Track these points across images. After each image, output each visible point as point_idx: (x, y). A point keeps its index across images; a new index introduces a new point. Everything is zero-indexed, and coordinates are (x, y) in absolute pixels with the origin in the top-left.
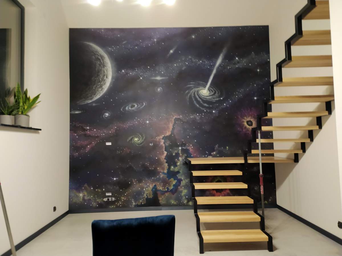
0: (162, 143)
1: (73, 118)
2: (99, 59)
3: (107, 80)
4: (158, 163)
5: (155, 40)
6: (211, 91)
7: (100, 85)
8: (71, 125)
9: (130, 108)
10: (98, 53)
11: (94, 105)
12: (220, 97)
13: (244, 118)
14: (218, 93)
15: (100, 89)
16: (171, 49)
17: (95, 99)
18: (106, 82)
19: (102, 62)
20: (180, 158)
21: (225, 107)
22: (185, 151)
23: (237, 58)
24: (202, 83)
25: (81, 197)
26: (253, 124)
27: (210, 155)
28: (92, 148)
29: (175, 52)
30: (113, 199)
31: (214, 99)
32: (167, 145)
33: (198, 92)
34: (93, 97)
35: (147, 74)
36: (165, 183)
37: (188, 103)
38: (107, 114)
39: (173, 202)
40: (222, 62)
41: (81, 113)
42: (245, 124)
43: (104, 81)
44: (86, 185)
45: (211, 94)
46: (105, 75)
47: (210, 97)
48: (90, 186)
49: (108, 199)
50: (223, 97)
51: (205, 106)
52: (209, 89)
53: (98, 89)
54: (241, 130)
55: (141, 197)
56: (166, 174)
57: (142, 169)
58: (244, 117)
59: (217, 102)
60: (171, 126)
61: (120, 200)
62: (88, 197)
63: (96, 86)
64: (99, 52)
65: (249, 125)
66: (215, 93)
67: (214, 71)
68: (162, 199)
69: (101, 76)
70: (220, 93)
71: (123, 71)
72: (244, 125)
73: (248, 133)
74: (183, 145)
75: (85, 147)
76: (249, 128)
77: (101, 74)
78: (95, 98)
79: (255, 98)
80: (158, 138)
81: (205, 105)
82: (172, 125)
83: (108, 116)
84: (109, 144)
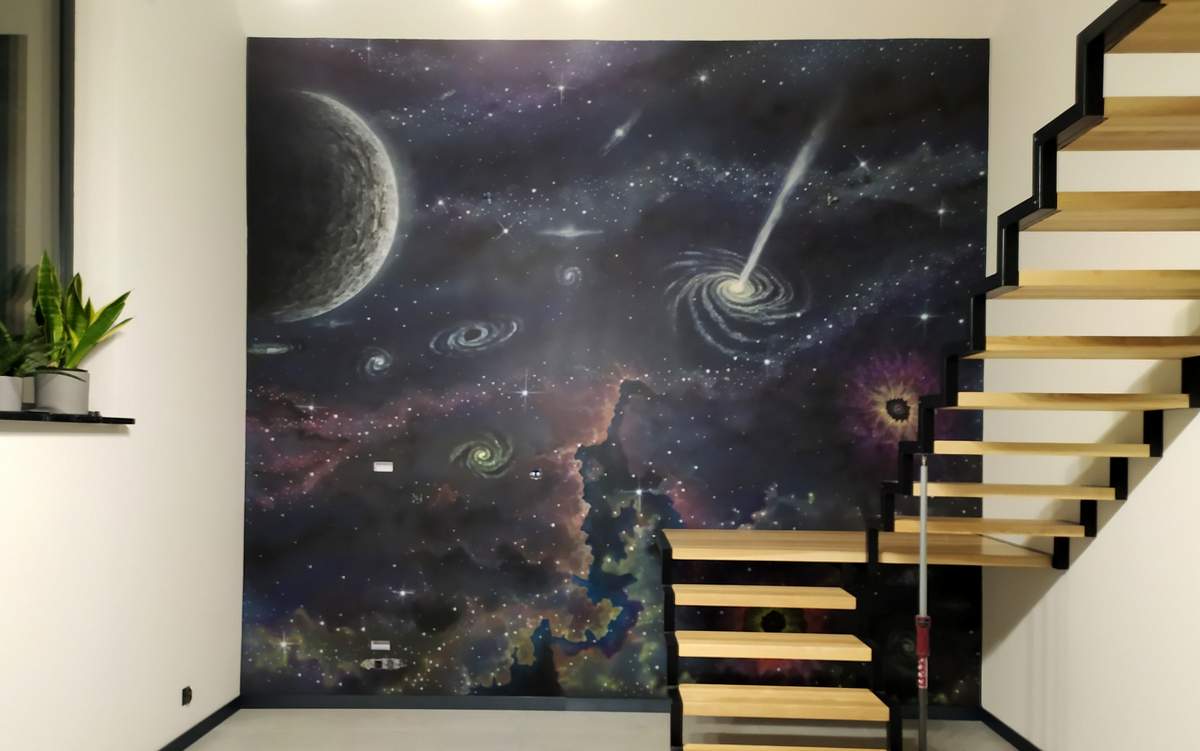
0: (575, 469)
1: (258, 371)
2: (355, 157)
3: (381, 233)
4: (560, 541)
5: (561, 88)
6: (761, 288)
7: (355, 255)
8: (249, 396)
9: (462, 342)
10: (352, 132)
11: (333, 324)
12: (792, 307)
13: (876, 388)
14: (787, 294)
15: (356, 268)
16: (619, 123)
17: (336, 303)
18: (380, 243)
19: (363, 165)
20: (637, 528)
21: (808, 345)
22: (658, 504)
23: (863, 164)
24: (728, 255)
25: (285, 652)
26: (911, 412)
27: (747, 520)
28: (326, 482)
29: (630, 134)
30: (397, 663)
31: (769, 317)
32: (593, 478)
33: (711, 286)
34: (332, 297)
35: (529, 216)
36: (581, 613)
37: (675, 329)
38: (380, 361)
39: (606, 683)
40: (807, 176)
41: (287, 353)
42: (883, 410)
43: (372, 235)
44: (301, 611)
45: (760, 297)
46: (376, 216)
47: (756, 309)
48: (314, 617)
49: (379, 664)
50: (804, 311)
51: (733, 340)
52: (752, 279)
53: (348, 264)
54: (864, 433)
55: (495, 660)
56: (583, 580)
57: (499, 563)
58: (879, 386)
59: (781, 326)
60: (608, 410)
61: (420, 667)
62: (307, 651)
63: (343, 257)
64: (352, 128)
65: (896, 417)
66: (775, 293)
67: (776, 212)
68: (567, 672)
69: (361, 219)
70: (792, 295)
71: (441, 203)
72: (876, 414)
73: (891, 446)
74: (649, 479)
75: (298, 476)
76: (896, 428)
77: (360, 209)
78: (335, 300)
79: (924, 317)
80: (559, 454)
81: (738, 336)
82: (614, 407)
83: (384, 369)
84: (384, 467)
